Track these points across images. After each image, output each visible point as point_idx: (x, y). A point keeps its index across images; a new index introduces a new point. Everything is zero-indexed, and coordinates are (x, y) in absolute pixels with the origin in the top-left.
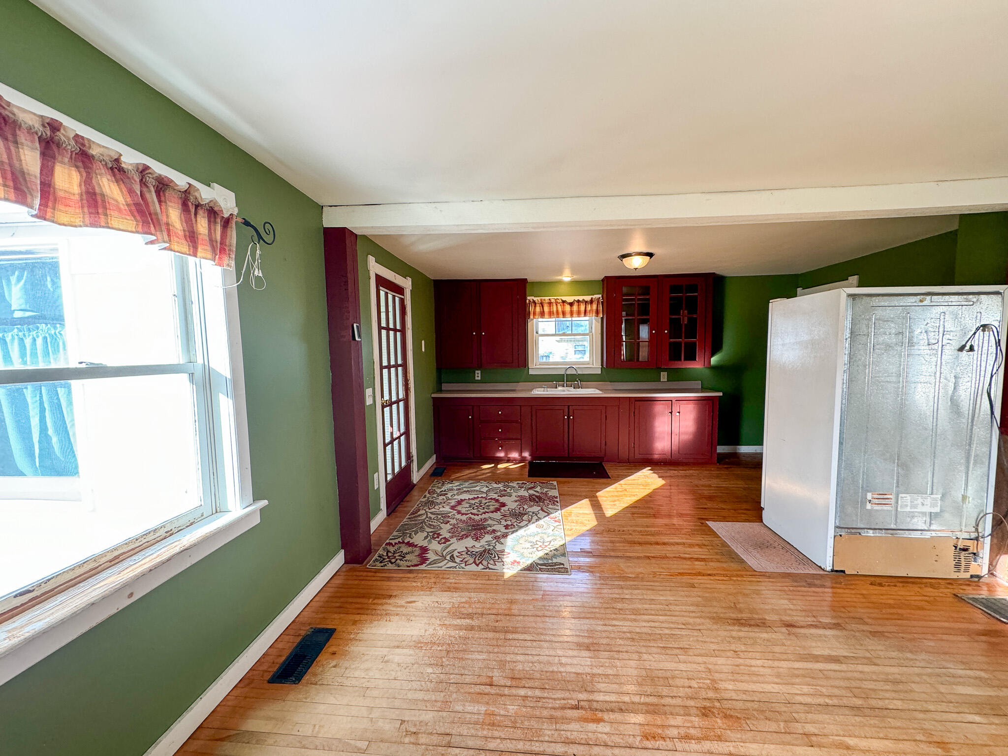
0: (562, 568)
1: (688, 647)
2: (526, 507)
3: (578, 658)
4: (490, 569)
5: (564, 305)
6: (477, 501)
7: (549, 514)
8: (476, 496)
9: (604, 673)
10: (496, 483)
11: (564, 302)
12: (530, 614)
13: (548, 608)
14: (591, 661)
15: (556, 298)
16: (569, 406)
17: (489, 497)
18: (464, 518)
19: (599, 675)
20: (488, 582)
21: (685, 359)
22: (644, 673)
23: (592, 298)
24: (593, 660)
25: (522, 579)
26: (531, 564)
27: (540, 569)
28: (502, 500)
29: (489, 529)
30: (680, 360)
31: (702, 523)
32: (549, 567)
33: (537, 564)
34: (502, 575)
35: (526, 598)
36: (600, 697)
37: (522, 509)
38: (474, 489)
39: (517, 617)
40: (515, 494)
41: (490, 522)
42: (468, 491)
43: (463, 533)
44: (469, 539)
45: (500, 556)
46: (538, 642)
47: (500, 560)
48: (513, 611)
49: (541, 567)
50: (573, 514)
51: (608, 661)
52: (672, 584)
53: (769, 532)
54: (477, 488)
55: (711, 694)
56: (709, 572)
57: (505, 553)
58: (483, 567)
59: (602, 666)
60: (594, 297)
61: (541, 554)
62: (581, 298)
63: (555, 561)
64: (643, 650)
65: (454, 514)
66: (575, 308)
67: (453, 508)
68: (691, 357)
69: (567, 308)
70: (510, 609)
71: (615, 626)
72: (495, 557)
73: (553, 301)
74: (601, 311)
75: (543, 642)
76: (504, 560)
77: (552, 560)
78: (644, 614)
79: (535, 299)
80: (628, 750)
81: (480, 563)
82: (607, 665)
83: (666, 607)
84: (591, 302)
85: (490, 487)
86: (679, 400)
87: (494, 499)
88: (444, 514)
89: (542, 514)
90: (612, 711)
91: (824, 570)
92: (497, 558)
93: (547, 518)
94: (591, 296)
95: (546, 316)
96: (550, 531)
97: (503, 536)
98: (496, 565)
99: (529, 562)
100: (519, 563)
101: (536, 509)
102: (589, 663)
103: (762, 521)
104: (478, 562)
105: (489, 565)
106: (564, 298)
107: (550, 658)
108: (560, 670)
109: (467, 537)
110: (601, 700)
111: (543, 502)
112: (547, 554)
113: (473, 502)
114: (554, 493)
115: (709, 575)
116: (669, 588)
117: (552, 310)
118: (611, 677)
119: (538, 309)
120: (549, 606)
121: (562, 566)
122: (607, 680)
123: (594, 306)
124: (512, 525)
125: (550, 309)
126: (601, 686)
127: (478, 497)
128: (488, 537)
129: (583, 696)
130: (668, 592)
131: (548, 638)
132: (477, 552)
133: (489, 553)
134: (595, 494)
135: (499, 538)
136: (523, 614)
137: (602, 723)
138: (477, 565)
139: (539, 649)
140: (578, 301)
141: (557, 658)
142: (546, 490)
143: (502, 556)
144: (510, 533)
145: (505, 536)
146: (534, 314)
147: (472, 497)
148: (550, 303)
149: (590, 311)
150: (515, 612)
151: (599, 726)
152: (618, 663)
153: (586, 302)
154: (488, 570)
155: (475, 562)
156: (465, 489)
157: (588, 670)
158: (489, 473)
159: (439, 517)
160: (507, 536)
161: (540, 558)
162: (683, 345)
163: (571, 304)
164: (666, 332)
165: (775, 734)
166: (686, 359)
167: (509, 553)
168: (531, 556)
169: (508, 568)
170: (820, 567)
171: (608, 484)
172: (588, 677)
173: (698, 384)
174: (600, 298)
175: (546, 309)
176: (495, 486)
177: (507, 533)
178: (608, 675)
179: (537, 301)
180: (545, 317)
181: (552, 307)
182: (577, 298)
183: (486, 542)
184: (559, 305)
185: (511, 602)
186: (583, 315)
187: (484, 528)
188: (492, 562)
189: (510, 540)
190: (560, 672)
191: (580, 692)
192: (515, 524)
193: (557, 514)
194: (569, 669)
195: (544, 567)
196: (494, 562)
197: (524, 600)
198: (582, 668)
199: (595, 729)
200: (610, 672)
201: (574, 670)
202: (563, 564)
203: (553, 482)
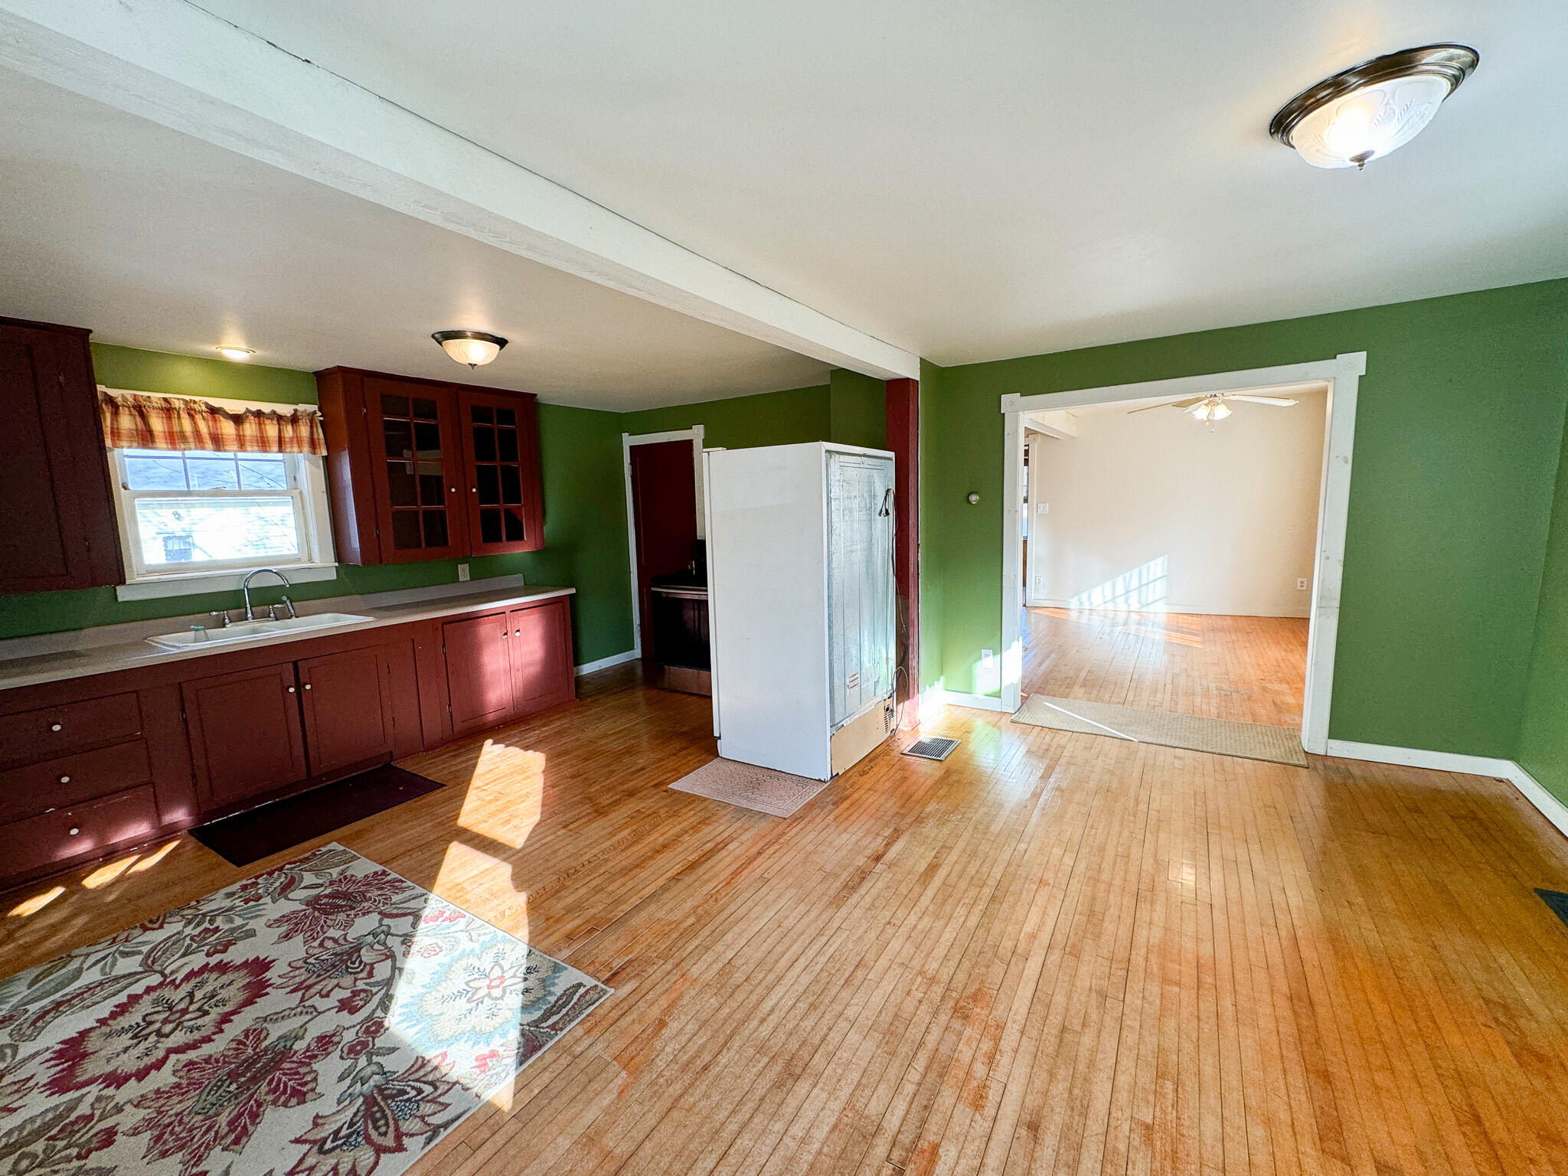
0: (587, 992)
1: (859, 958)
2: (332, 933)
3: (805, 1106)
4: (446, 1126)
5: (215, 420)
6: (145, 1006)
7: (416, 916)
8: (122, 998)
9: (853, 1087)
10: (145, 929)
11: (213, 411)
12: (653, 1122)
13: (661, 1080)
14: (822, 1089)
15: (187, 398)
16: (295, 664)
17: (180, 976)
18: (164, 1078)
19: (852, 1095)
20: (481, 1156)
21: (508, 539)
22: (878, 1036)
23: (296, 411)
24: (820, 1085)
25: (546, 1078)
26: (523, 1035)
27: (553, 1027)
28: (237, 954)
29: (300, 1046)
30: (501, 541)
31: (666, 791)
32: (564, 1011)
33: (536, 1023)
34: (492, 1112)
35: (605, 1103)
36: (893, 1122)
37: (329, 944)
38: (76, 985)
39: (641, 1154)
40: (262, 921)
41: (276, 1031)
42: (58, 1005)
43: (223, 1120)
44: (270, 1114)
45: (430, 1078)
46: (732, 1151)
47: (442, 1088)
48: (617, 1151)
49: (550, 1022)
50: (465, 885)
51: (832, 1065)
52: (747, 895)
53: (737, 766)
54: (92, 976)
55: (938, 990)
56: (755, 850)
57: (435, 1063)
58: (422, 1139)
59: (839, 1080)
60: (301, 407)
61: (515, 1000)
62: (266, 407)
63: (558, 990)
64: (838, 1008)
65: (99, 1099)
66: (250, 429)
67: (58, 1085)
68: (516, 535)
69: (228, 428)
70: (608, 1154)
71: (772, 1011)
72: (420, 1091)
73: (177, 404)
74: (322, 441)
75: (739, 1141)
76: (453, 1076)
77: (550, 993)
78: (777, 961)
79: (113, 392)
80: (992, 1144)
81: (399, 1136)
82: (840, 1071)
83: (780, 929)
84: (294, 419)
85: (145, 949)
86: (515, 610)
87: (205, 968)
88: (48, 1126)
89: (401, 925)
90: (924, 1121)
91: (824, 782)
92: (428, 1089)
93: (422, 925)
94: (295, 407)
95: (161, 442)
96: (465, 945)
97: (367, 1031)
98: (446, 1106)
99: (514, 1035)
100: (493, 1054)
101: (364, 925)
102: (825, 1095)
103: (718, 756)
104: (389, 1141)
105: (430, 1120)
106: (216, 402)
107: (781, 1152)
108: (814, 1151)
109: (255, 1117)
110: (898, 1125)
111: (366, 899)
112: (526, 991)
113: (135, 1017)
114: (363, 867)
115: (759, 853)
116: (750, 903)
117: (176, 428)
118: (864, 1081)
119: (126, 422)
120: (660, 1075)
121: (582, 990)
122: (868, 1092)
123: (304, 430)
124: (355, 994)
125: (170, 426)
126: (874, 1109)
127: (134, 999)
128: (330, 1068)
129: (881, 1149)
130: (757, 909)
131: (733, 1127)
132: (351, 1124)
133: (393, 1097)
134: (456, 824)
135: (365, 1044)
136: (642, 1137)
137: (941, 1150)
138: (400, 1148)
139: (749, 1160)
140: (259, 414)
141: (787, 1140)
142: (335, 872)
143: (437, 1075)
144: (379, 1013)
145: (375, 1027)
146: (116, 434)
147: (104, 1010)
148: (168, 411)
149: (292, 439)
150: (623, 1149)
151: (943, 1158)
152: (845, 1055)
153: (280, 418)
154: (443, 1134)
155: (380, 1150)
156: (33, 1008)
157: (836, 1106)
158: (74, 916)
159: (39, 1147)
160: (380, 1025)
161: (525, 1008)
162: (503, 514)
163: (238, 419)
164: (474, 490)
165: (1007, 975)
166: (511, 538)
167: (444, 1055)
168: (498, 1020)
169: (488, 1086)
170: (820, 780)
171: (456, 796)
172: (850, 1115)
173: (517, 580)
174: (315, 413)
175: (157, 424)
176: (156, 936)
177: (369, 1018)
178: (859, 1083)
179: (119, 400)
180: (158, 445)
181: (175, 421)
182: (255, 406)
183: (341, 1079)
184: (198, 417)
185: (591, 1139)
186: (275, 448)
187: (285, 1054)
188: (427, 1108)
189: (399, 1023)
190: (820, 1152)
191: (871, 1146)
192: (361, 985)
193: (435, 903)
194: (820, 1133)
195: (555, 1018)
196: (433, 1101)
197: (607, 1112)
198: (827, 1112)
199: (947, 1167)
200: (855, 1076)
201: (827, 1129)
202: (580, 985)
203: (331, 846)
